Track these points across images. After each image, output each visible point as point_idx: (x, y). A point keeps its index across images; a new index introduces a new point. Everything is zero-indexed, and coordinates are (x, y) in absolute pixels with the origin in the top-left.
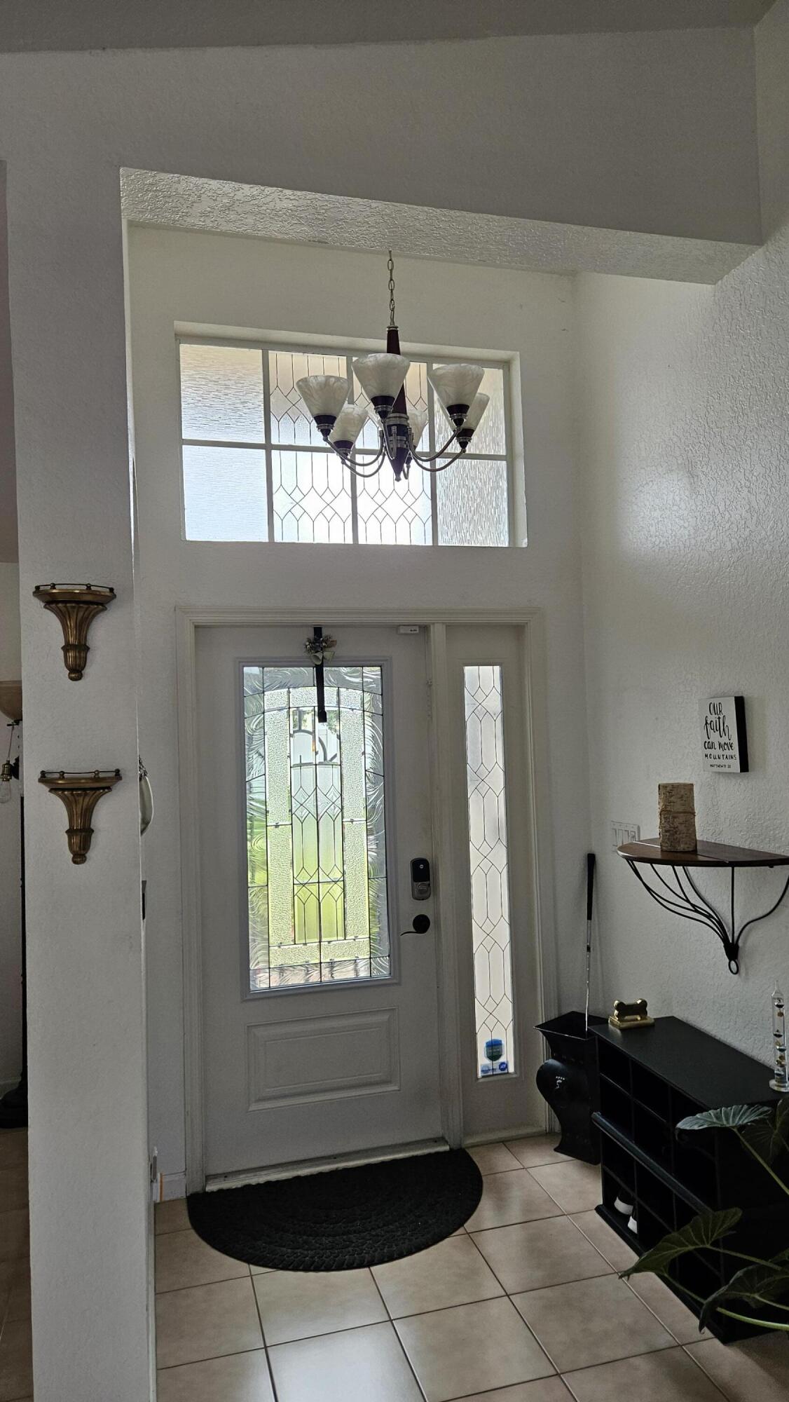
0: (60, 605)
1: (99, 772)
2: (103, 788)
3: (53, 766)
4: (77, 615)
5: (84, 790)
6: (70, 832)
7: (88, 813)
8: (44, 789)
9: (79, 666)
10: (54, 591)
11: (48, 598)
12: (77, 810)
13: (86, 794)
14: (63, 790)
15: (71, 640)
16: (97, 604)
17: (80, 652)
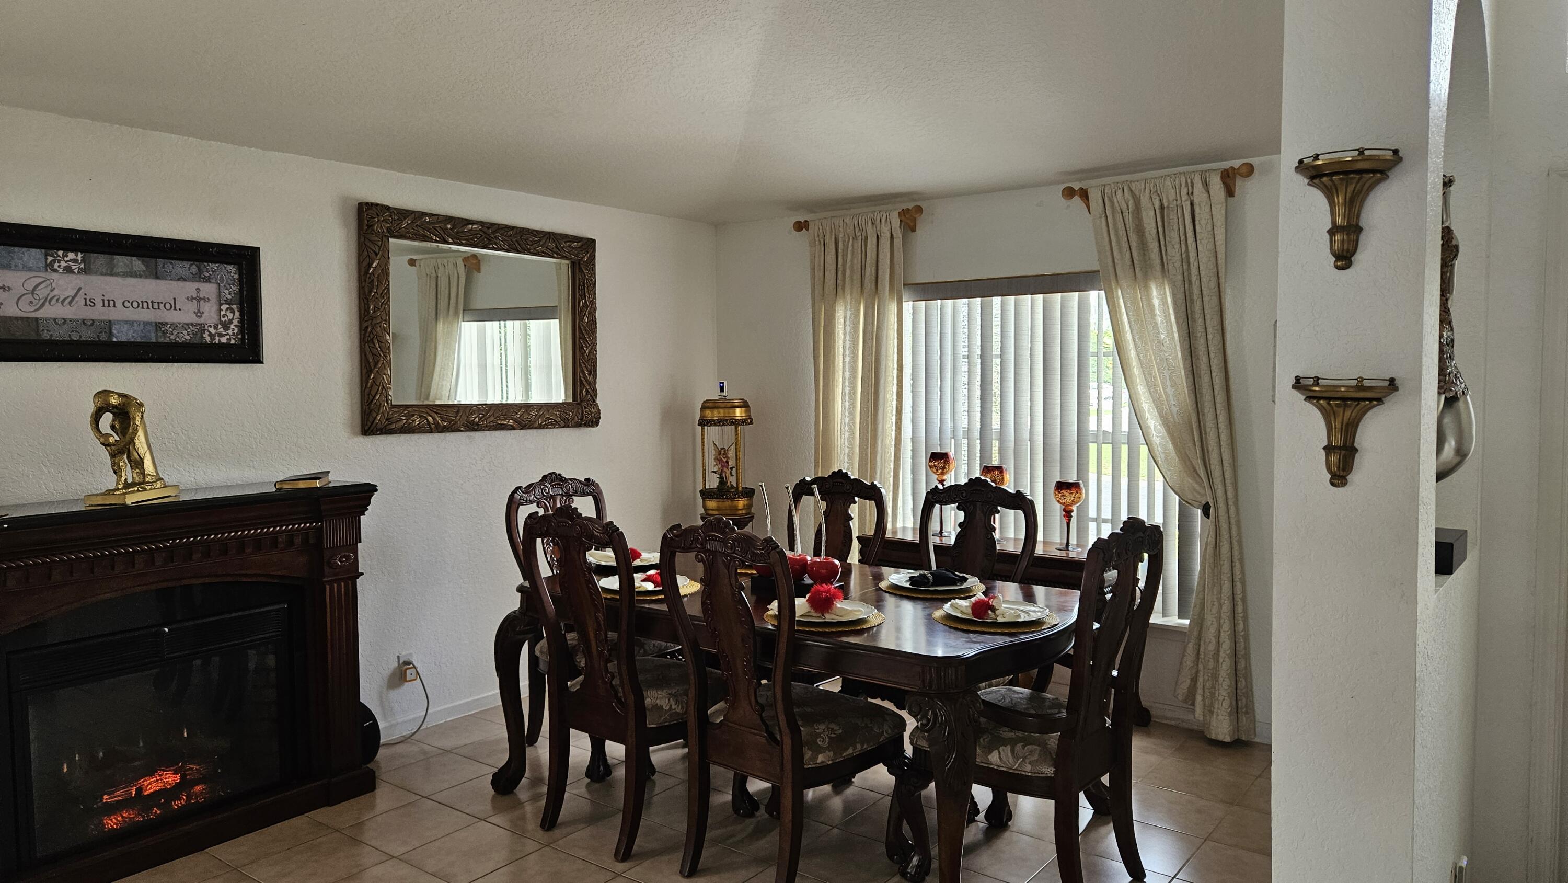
0: (1325, 179)
1: (1362, 379)
2: (1371, 400)
3: (1307, 370)
4: (1346, 190)
5: (1344, 399)
6: (1328, 449)
7: (1351, 428)
8: (1299, 397)
9: (1348, 251)
10: (1320, 162)
11: (1314, 173)
12: (1337, 423)
13: (1346, 406)
14: (1319, 398)
15: (1339, 221)
16: (1374, 171)
17: (1348, 234)
